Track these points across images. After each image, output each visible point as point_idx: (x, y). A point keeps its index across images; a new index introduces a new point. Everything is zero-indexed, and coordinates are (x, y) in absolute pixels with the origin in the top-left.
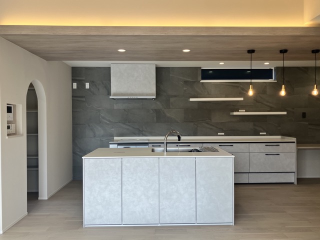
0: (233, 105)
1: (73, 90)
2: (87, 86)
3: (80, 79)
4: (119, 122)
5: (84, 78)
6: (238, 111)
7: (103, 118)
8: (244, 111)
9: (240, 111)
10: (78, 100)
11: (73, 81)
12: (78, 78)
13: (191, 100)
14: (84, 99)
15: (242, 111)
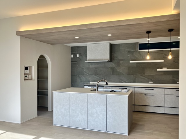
0: (159, 65)
1: (71, 58)
2: (78, 56)
3: (75, 52)
4: (93, 74)
5: (76, 52)
6: (162, 69)
7: (85, 72)
8: (166, 68)
9: (163, 68)
10: (74, 63)
11: (72, 53)
12: (73, 52)
13: (131, 62)
14: (76, 63)
15: (165, 68)
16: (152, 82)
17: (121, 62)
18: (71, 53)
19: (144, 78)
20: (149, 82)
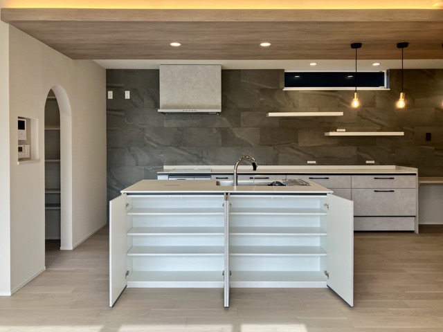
0: (329, 123)
1: (108, 100)
2: (127, 95)
3: (118, 85)
5: (123, 85)
6: (336, 131)
7: (149, 139)
8: (344, 130)
9: (338, 130)
10: (115, 115)
11: (109, 88)
12: (114, 85)
13: (271, 114)
14: (122, 114)
15: (341, 130)
16: (315, 162)
17: (243, 115)
18: (107, 87)
19: (297, 152)
20: (308, 162)
